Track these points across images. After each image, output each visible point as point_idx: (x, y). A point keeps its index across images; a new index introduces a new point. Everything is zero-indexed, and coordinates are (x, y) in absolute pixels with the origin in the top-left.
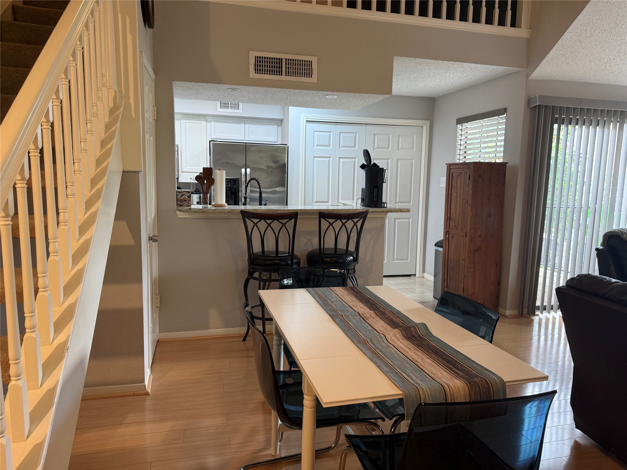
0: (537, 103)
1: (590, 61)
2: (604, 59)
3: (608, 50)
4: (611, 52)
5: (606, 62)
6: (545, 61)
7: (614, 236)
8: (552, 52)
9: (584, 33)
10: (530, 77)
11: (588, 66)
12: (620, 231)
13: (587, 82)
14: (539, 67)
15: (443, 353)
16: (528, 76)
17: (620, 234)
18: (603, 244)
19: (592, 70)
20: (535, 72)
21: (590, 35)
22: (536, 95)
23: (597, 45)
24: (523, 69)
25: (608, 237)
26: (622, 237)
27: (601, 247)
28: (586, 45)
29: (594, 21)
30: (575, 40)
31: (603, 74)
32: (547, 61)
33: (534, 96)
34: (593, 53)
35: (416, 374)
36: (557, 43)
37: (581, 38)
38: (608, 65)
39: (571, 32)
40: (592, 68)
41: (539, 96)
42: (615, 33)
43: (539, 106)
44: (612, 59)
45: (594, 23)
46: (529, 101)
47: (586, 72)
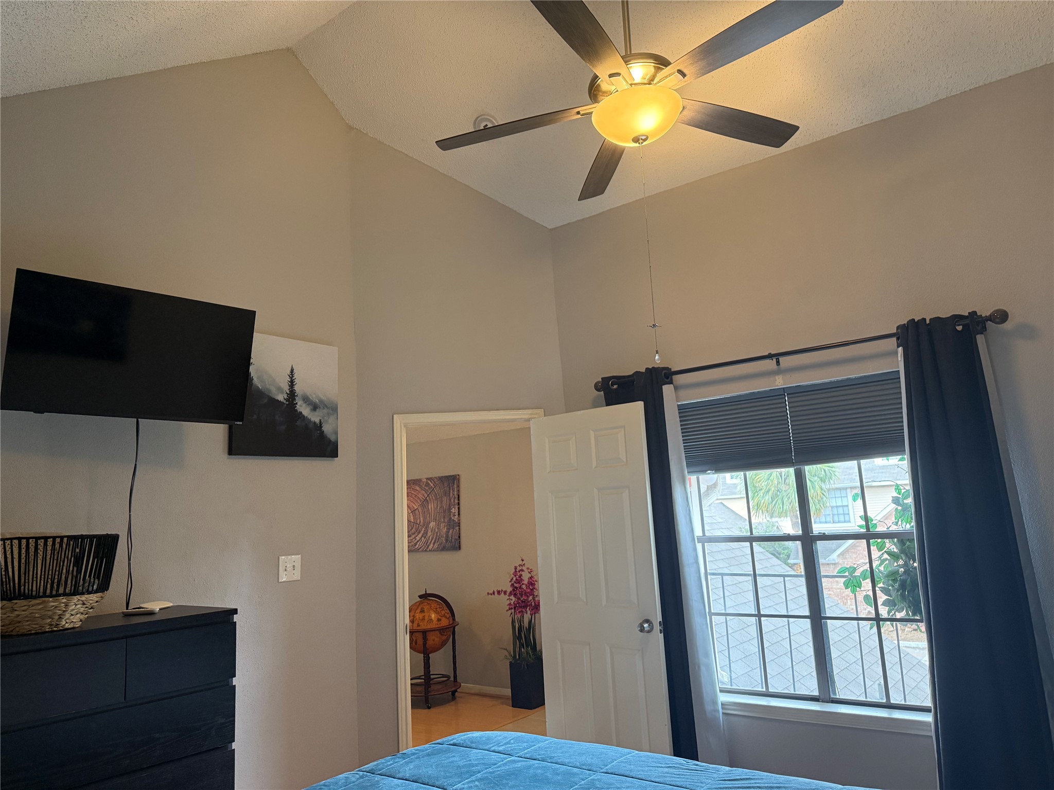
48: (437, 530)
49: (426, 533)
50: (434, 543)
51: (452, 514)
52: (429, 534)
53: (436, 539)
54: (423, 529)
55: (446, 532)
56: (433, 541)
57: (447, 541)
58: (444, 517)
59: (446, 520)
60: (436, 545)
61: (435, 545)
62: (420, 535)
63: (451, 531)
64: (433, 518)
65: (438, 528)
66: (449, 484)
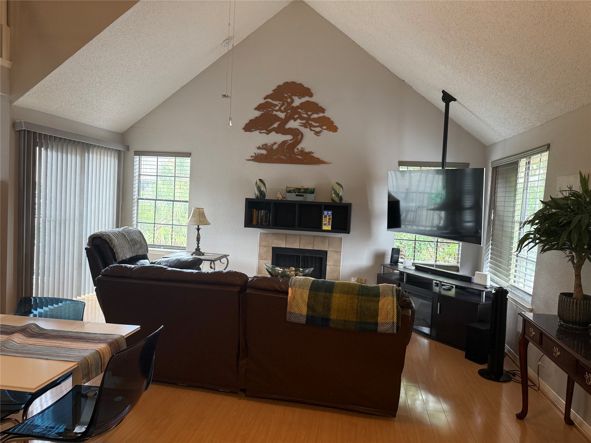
0: (23, 128)
1: (62, 101)
2: (71, 101)
3: (74, 96)
4: (76, 97)
5: (72, 104)
6: (28, 93)
7: (97, 237)
8: (35, 88)
9: (60, 80)
10: (14, 104)
11: (59, 104)
12: (101, 233)
13: (57, 115)
14: (23, 97)
15: (69, 336)
16: (11, 102)
17: (101, 236)
18: (89, 244)
19: (61, 108)
20: (18, 100)
21: (64, 82)
22: (21, 121)
23: (68, 91)
24: (6, 95)
25: (92, 238)
26: (103, 238)
27: (89, 247)
28: (60, 89)
29: (68, 73)
30: (54, 83)
31: (69, 112)
32: (30, 94)
33: (19, 121)
34: (64, 96)
35: (70, 352)
36: (40, 82)
37: (57, 83)
38: (74, 106)
39: (51, 77)
40: (62, 106)
41: (25, 122)
42: (80, 85)
43: (24, 130)
44: (76, 103)
45: (68, 75)
46: (14, 125)
47: (57, 108)
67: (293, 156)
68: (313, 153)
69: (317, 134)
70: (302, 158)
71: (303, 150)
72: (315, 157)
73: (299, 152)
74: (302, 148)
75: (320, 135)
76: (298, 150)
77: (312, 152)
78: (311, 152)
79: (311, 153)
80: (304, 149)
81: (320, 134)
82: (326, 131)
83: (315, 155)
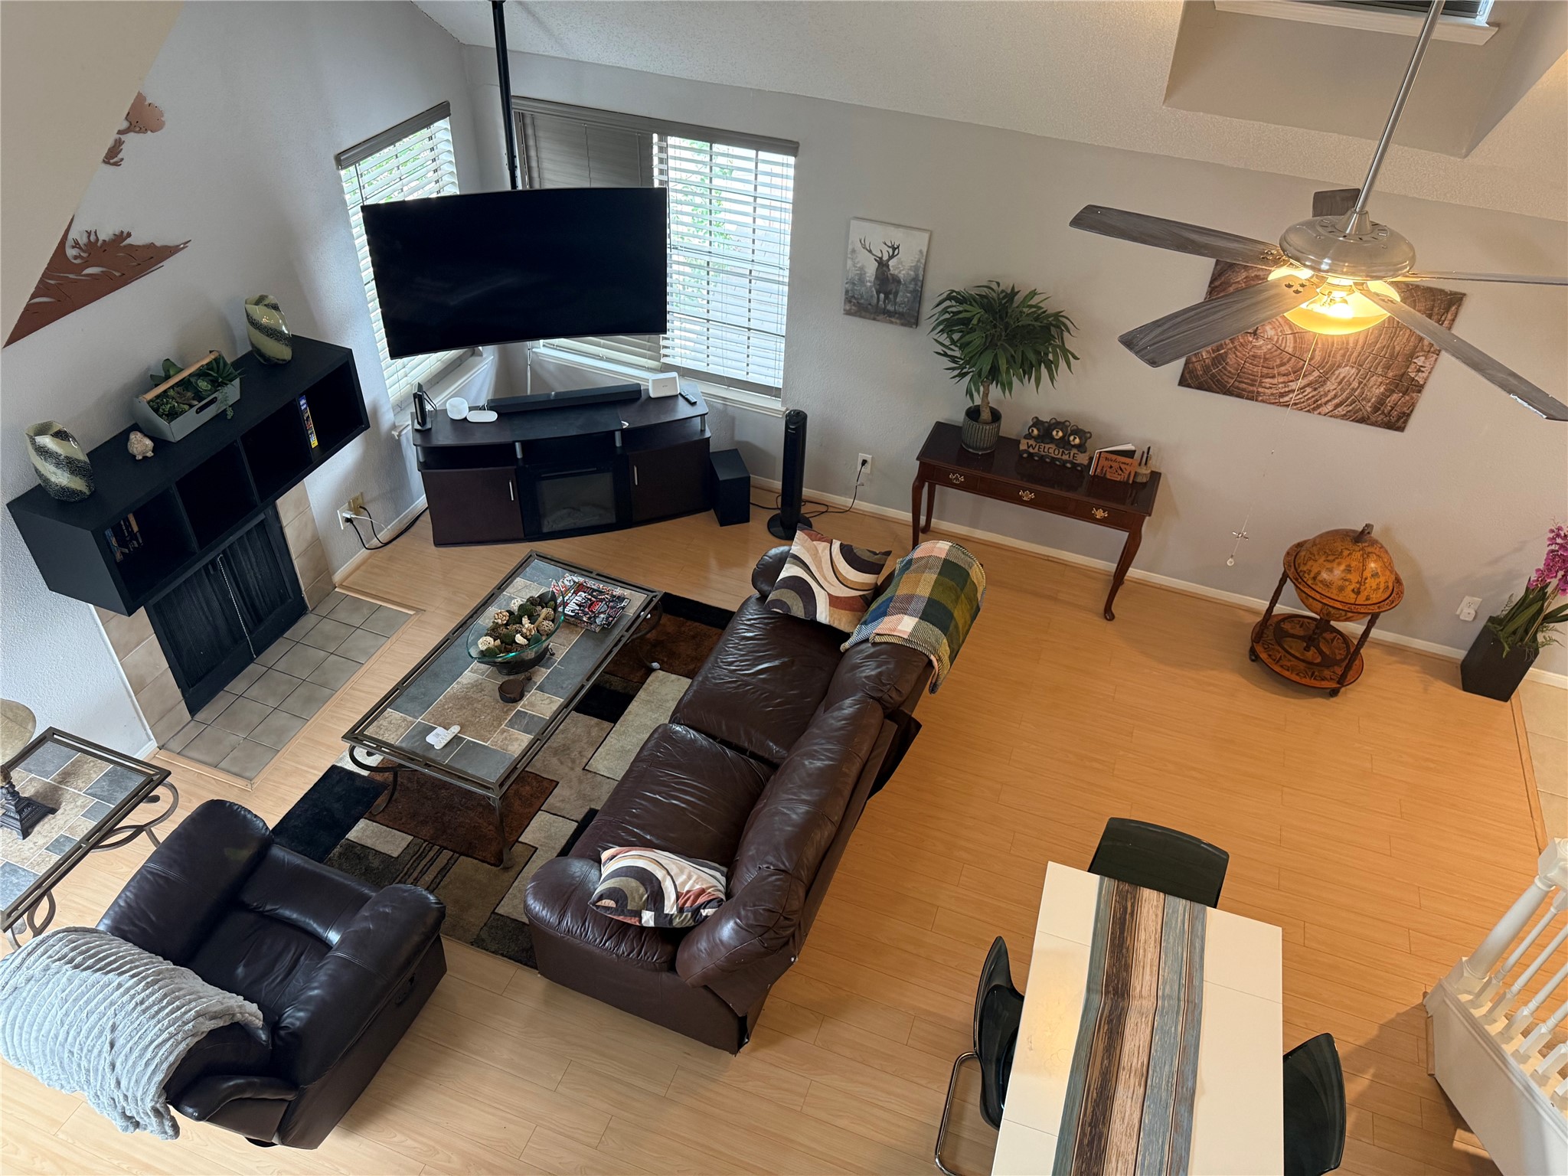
48: (1355, 384)
49: (1322, 381)
50: (1337, 406)
51: (1413, 366)
52: (1330, 385)
53: (1348, 399)
54: (1316, 374)
55: (1383, 394)
56: (1337, 401)
57: (1376, 409)
58: (1388, 367)
59: (1390, 374)
60: (1341, 410)
61: (1339, 409)
62: (1301, 382)
63: (1395, 397)
64: (1353, 359)
65: (1360, 383)
66: (1433, 307)
67: (71, 276)
68: (129, 235)
69: (112, 161)
70: (104, 269)
71: (93, 238)
72: (139, 246)
73: (82, 254)
74: (89, 233)
75: (122, 160)
76: (80, 248)
77: (125, 234)
78: (122, 232)
79: (122, 237)
80: (96, 232)
81: (120, 156)
82: (131, 134)
83: (138, 239)
